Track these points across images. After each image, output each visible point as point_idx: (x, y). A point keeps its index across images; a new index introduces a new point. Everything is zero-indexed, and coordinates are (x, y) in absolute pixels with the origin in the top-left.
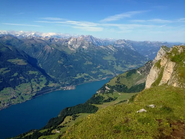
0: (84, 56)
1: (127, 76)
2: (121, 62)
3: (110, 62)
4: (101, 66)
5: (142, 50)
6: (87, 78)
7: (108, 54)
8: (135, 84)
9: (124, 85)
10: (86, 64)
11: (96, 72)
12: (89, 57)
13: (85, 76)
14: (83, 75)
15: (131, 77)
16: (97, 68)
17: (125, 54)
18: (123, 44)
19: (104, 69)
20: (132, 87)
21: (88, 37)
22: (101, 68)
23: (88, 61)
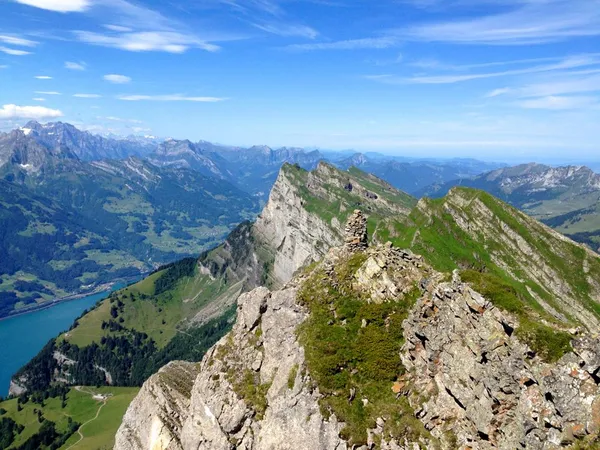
0: (21, 202)
1: (158, 291)
2: (173, 220)
3: (130, 220)
4: (96, 236)
5: (248, 174)
6: (27, 294)
7: (123, 193)
8: (190, 325)
9: (141, 336)
10: (30, 235)
11: (71, 263)
12: (41, 206)
13: (22, 286)
14: (11, 282)
15: (173, 292)
16: (76, 245)
17: (186, 188)
18: (185, 156)
19: (105, 250)
20: (174, 339)
21: (55, 129)
22: (94, 245)
23: (38, 222)
